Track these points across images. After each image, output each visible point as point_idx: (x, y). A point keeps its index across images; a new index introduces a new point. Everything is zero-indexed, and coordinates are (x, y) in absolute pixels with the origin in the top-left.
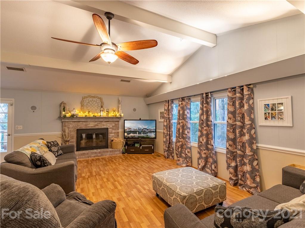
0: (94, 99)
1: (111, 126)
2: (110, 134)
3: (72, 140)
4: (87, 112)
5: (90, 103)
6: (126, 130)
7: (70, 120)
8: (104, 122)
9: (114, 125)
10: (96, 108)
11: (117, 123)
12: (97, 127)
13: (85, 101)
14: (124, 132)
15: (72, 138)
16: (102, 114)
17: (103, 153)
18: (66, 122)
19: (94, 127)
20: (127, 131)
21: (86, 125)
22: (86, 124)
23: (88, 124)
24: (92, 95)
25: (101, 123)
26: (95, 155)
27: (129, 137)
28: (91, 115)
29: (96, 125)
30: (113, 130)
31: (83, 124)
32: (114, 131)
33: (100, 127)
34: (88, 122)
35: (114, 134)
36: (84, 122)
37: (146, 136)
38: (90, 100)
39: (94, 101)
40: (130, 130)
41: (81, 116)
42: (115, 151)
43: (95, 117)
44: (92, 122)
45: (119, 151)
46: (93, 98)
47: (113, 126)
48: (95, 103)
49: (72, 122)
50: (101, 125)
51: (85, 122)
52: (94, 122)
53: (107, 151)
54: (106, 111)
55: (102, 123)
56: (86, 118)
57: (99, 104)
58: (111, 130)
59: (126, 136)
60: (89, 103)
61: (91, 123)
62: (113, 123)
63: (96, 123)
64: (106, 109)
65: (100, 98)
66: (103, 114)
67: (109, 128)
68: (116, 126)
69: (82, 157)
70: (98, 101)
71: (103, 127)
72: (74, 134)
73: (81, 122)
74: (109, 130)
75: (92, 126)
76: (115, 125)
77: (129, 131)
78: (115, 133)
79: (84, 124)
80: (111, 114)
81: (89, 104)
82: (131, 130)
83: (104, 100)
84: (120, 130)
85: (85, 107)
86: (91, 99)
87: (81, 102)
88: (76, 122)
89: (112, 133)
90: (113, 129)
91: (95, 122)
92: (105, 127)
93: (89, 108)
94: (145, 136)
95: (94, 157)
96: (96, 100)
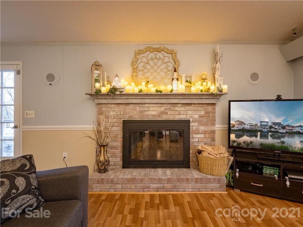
0: (159, 55)
1: (197, 116)
2: (195, 136)
3: (115, 144)
4: (144, 84)
5: (151, 63)
6: (234, 126)
7: (110, 101)
8: (179, 105)
9: (203, 113)
10: (163, 74)
11: (210, 108)
12: (164, 117)
13: (139, 61)
14: (230, 131)
15: (115, 139)
16: (175, 88)
17: (178, 184)
18: (103, 105)
19: (159, 116)
20: (235, 128)
21: (141, 112)
22: (142, 109)
23: (146, 109)
24: (154, 46)
25: (173, 109)
26: (159, 185)
27: (240, 144)
28: (152, 89)
29: (163, 113)
30: (202, 125)
31: (136, 110)
32: (202, 128)
33: (171, 118)
34: (146, 105)
35: (203, 136)
36: (137, 105)
37: (280, 145)
38: (149, 57)
39: (159, 59)
40: (241, 127)
41: (131, 92)
42: (209, 181)
43: (159, 94)
44: (155, 105)
45: (219, 181)
46: (156, 53)
47: (201, 116)
48: (160, 63)
49: (113, 106)
50: (173, 113)
51: (141, 105)
52: (157, 105)
53: (187, 180)
54: (184, 80)
55: (177, 109)
56: (141, 95)
57: (169, 64)
58: (196, 124)
59: (234, 142)
60: (148, 63)
61: (151, 109)
62: (200, 109)
63: (162, 109)
64: (183, 76)
65: (172, 51)
66: (179, 87)
67: (191, 120)
68: (209, 117)
69: (129, 186)
70: (168, 58)
71: (177, 118)
72: (118, 131)
73: (131, 106)
74: (191, 124)
75: (153, 116)
76: (206, 113)
77: (239, 130)
78: (205, 132)
79: (138, 109)
80: (197, 88)
81: (148, 67)
82: (243, 126)
83: (180, 57)
84: (219, 127)
85: (141, 73)
86: (152, 55)
87: (132, 63)
88: (121, 106)
89: (198, 132)
90: (200, 123)
91: (160, 105)
92: (183, 117)
93: (148, 75)
94: (277, 145)
95: (157, 190)
96: (162, 57)
